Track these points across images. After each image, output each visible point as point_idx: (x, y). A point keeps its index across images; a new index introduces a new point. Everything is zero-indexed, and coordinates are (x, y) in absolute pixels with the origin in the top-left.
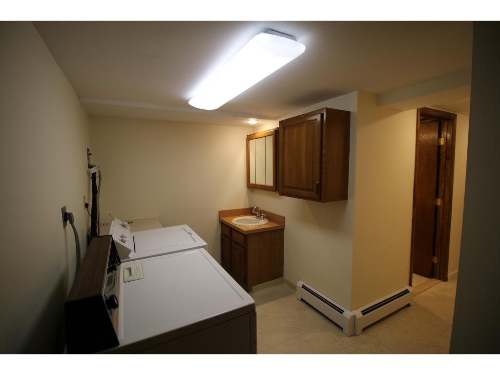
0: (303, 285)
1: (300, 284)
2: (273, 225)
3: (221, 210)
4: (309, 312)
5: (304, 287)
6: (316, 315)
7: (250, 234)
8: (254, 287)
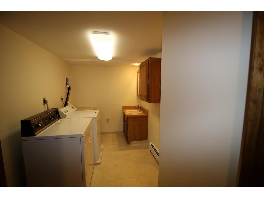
0: (152, 144)
1: (150, 144)
2: (144, 114)
3: (124, 106)
4: (151, 157)
5: (151, 145)
6: (153, 158)
7: (129, 117)
8: (131, 142)
